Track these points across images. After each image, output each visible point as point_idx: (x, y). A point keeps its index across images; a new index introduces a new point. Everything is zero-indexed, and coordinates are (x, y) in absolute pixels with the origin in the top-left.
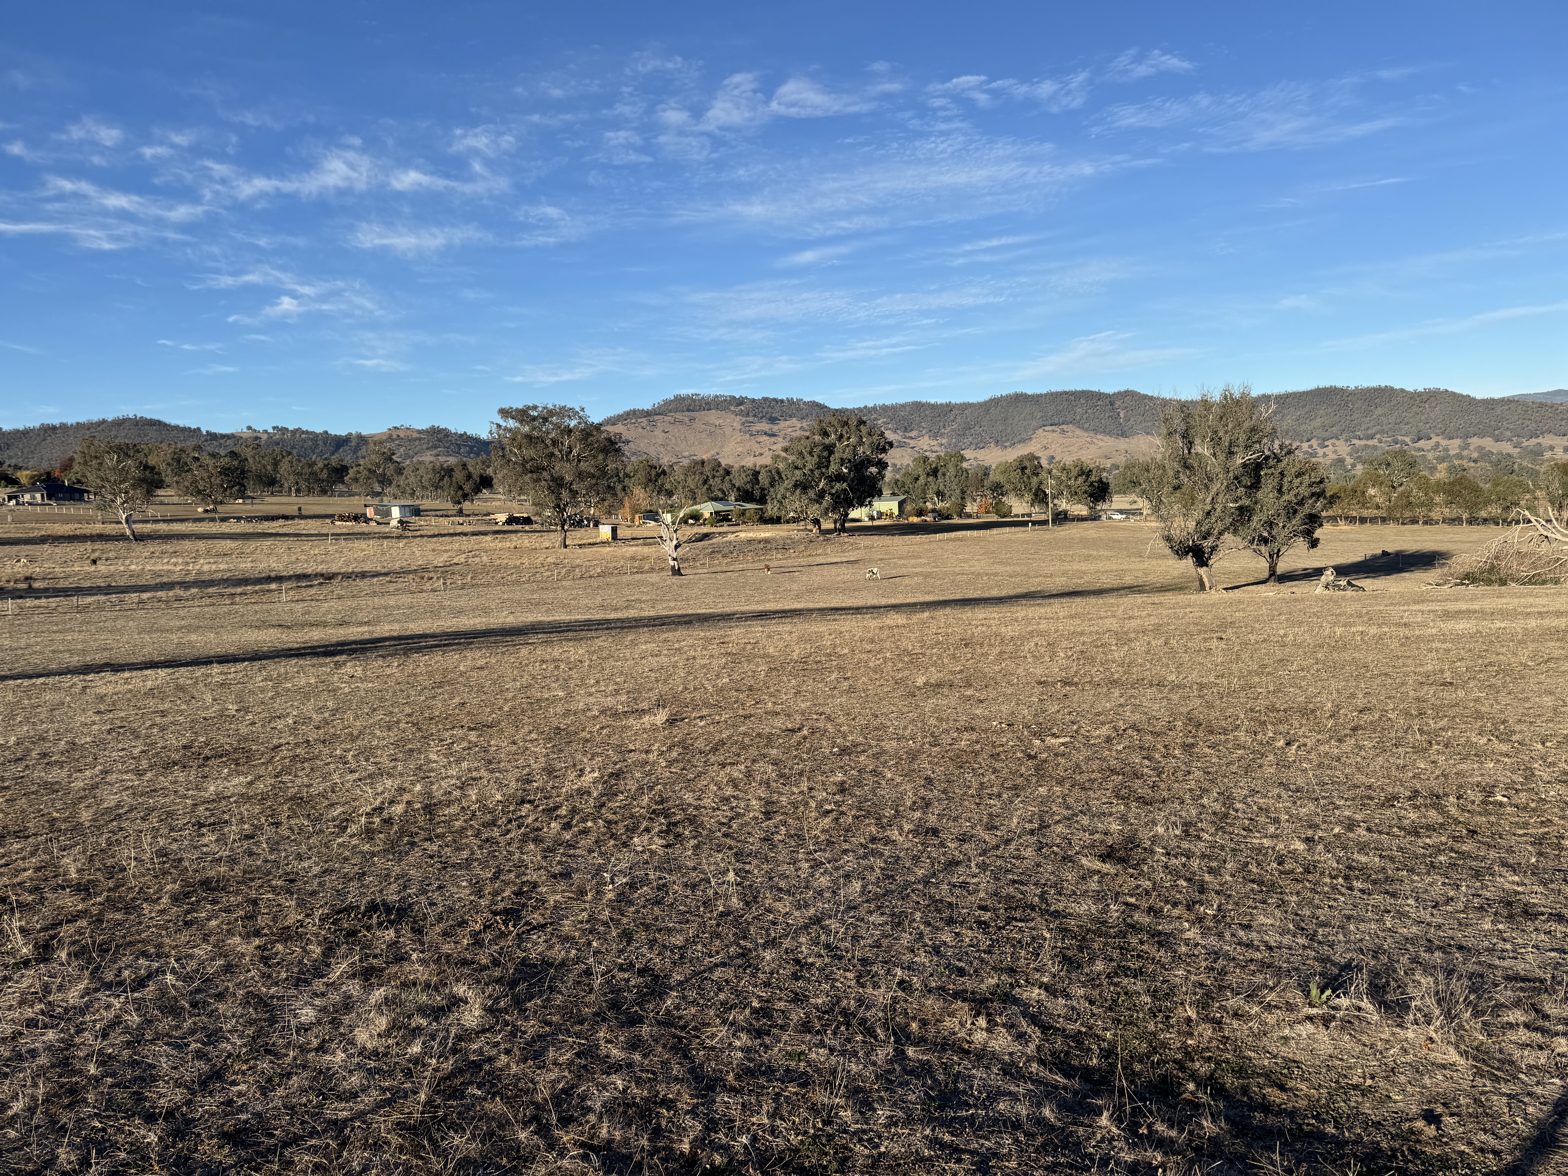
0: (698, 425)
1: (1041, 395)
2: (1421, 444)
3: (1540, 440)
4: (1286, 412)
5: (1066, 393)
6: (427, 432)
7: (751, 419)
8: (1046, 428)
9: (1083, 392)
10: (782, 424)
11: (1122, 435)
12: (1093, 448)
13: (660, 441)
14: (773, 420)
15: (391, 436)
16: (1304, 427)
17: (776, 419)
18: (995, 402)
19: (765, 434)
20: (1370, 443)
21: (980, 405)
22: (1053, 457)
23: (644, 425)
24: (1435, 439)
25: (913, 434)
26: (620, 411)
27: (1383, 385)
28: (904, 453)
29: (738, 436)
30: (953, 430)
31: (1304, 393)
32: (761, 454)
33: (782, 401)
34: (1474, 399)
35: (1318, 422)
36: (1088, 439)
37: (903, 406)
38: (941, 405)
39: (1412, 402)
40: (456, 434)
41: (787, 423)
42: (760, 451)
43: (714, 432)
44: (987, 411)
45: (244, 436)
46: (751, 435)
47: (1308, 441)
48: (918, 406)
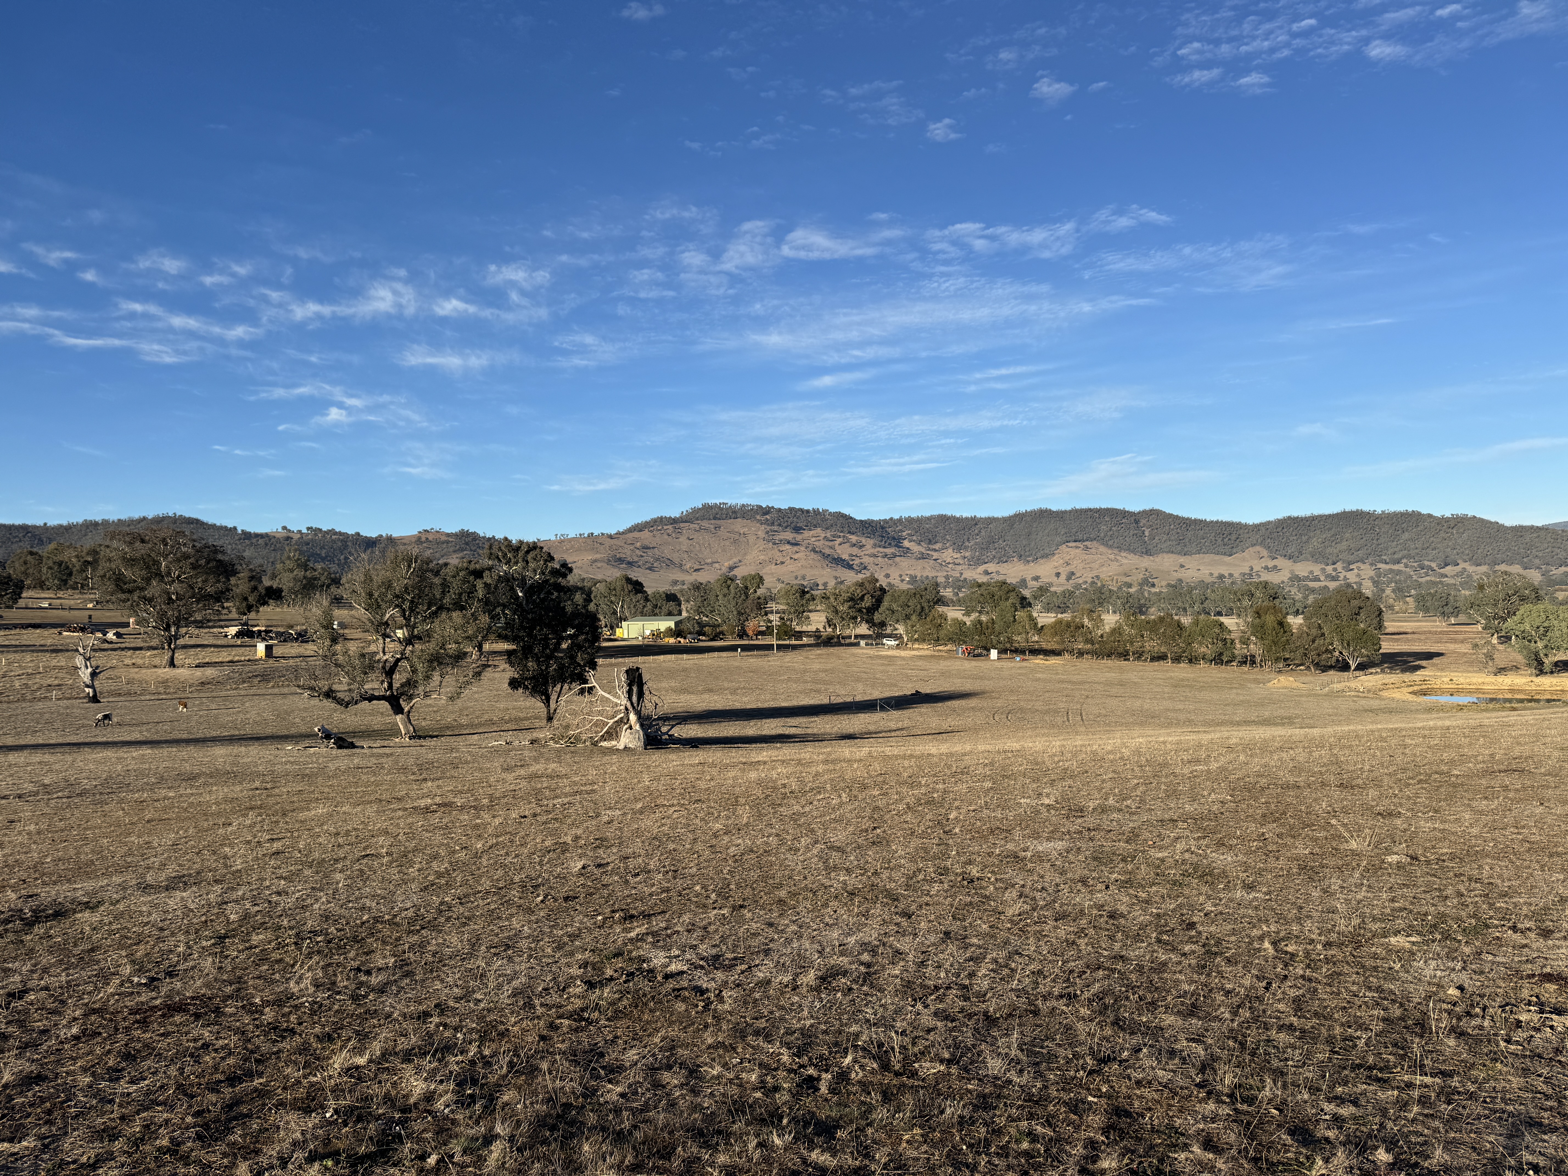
0: (723, 532)
1: (1065, 512)
2: (1449, 570)
4: (1312, 534)
5: (1090, 510)
6: (456, 535)
7: (776, 528)
8: (1070, 544)
9: (1108, 510)
10: (806, 534)
11: (1146, 553)
12: (1114, 566)
13: (684, 548)
14: (797, 530)
15: (420, 538)
16: (1329, 550)
17: (801, 528)
18: (1019, 517)
19: (789, 543)
20: (1396, 567)
21: (1005, 520)
22: (1073, 573)
23: (669, 532)
24: (1462, 565)
25: (937, 546)
26: (648, 518)
27: (1410, 510)
28: (926, 565)
29: (761, 544)
30: (976, 544)
31: (1330, 516)
32: (782, 563)
33: (808, 511)
35: (1344, 545)
36: (1112, 557)
37: (929, 519)
38: (967, 518)
39: (1439, 527)
40: (484, 538)
41: (812, 533)
42: (781, 559)
43: (737, 540)
44: (1012, 526)
45: (277, 535)
46: (774, 544)
47: (1334, 564)
48: (943, 520)
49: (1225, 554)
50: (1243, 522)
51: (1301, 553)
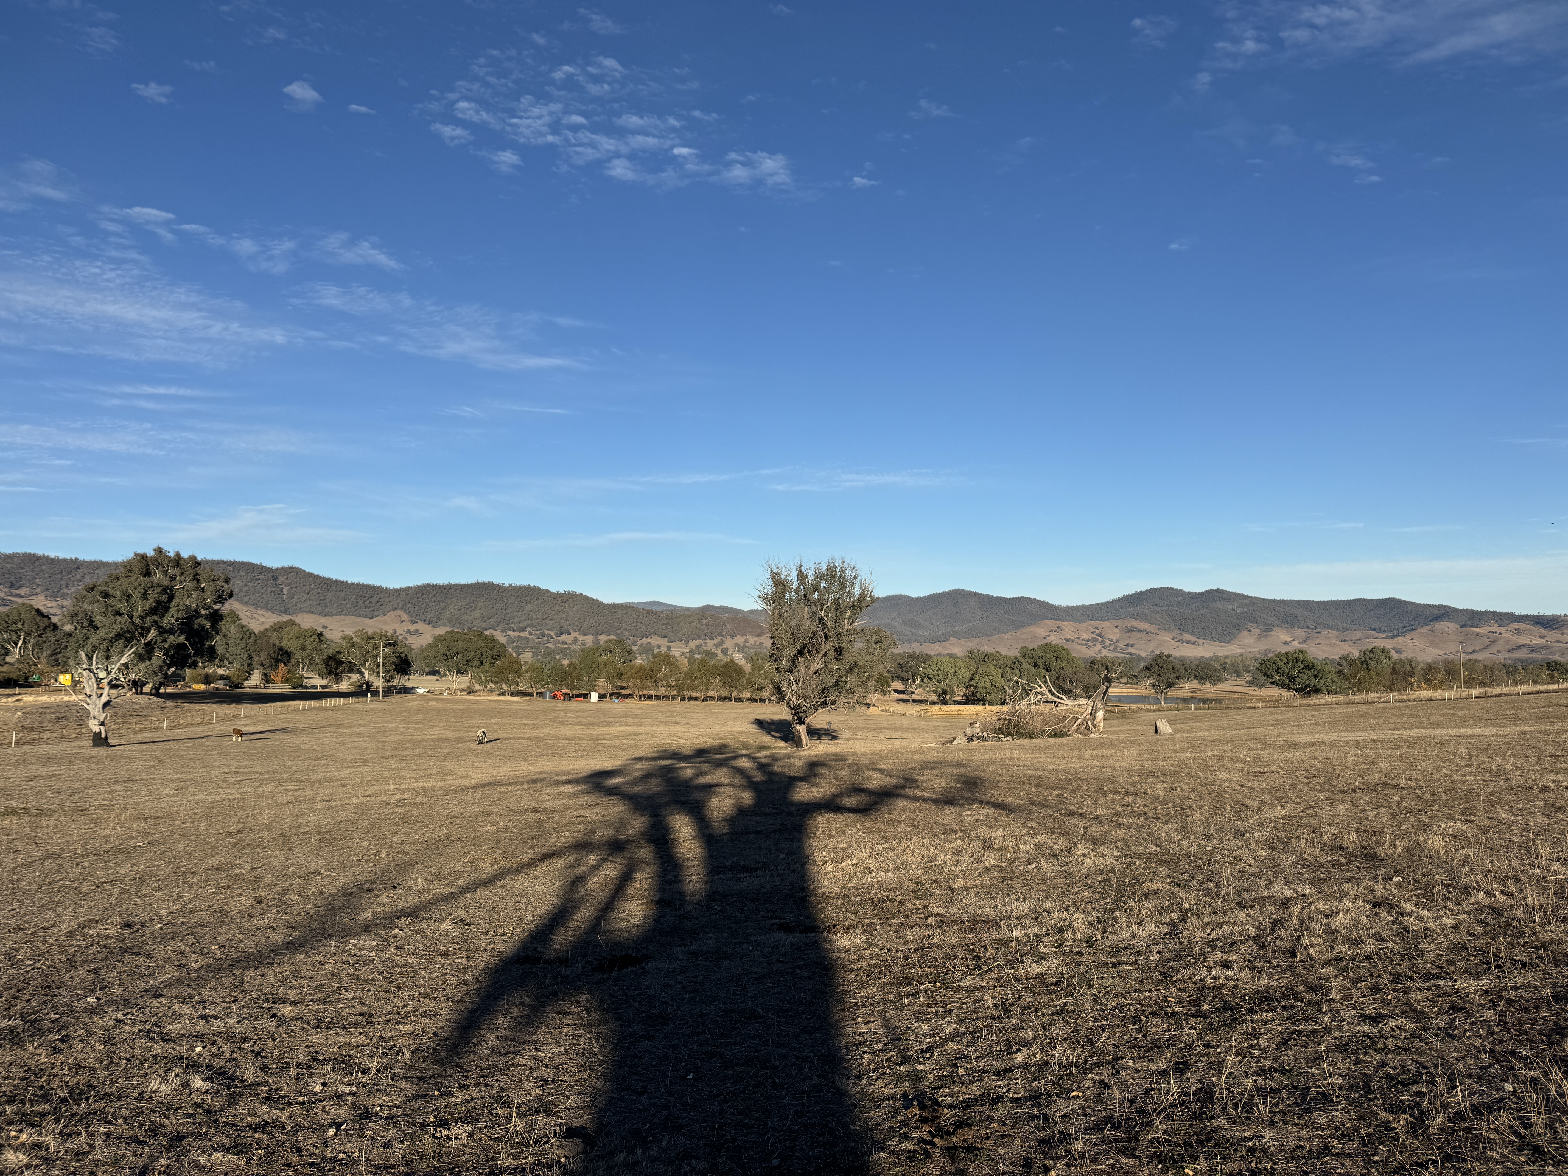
2: (563, 637)
3: (649, 640)
4: (449, 601)
5: (223, 562)
9: (243, 564)
11: (284, 612)
16: (464, 617)
20: (522, 634)
24: (573, 635)
27: (532, 585)
31: (465, 585)
34: (601, 603)
35: (477, 613)
38: (65, 560)
39: (555, 601)
48: (31, 559)
49: (366, 617)
50: (384, 586)
51: (439, 619)
